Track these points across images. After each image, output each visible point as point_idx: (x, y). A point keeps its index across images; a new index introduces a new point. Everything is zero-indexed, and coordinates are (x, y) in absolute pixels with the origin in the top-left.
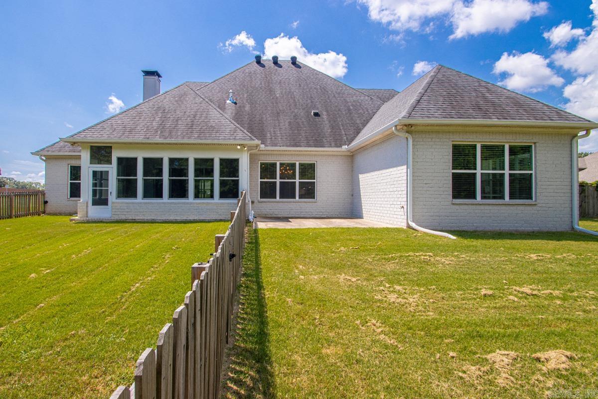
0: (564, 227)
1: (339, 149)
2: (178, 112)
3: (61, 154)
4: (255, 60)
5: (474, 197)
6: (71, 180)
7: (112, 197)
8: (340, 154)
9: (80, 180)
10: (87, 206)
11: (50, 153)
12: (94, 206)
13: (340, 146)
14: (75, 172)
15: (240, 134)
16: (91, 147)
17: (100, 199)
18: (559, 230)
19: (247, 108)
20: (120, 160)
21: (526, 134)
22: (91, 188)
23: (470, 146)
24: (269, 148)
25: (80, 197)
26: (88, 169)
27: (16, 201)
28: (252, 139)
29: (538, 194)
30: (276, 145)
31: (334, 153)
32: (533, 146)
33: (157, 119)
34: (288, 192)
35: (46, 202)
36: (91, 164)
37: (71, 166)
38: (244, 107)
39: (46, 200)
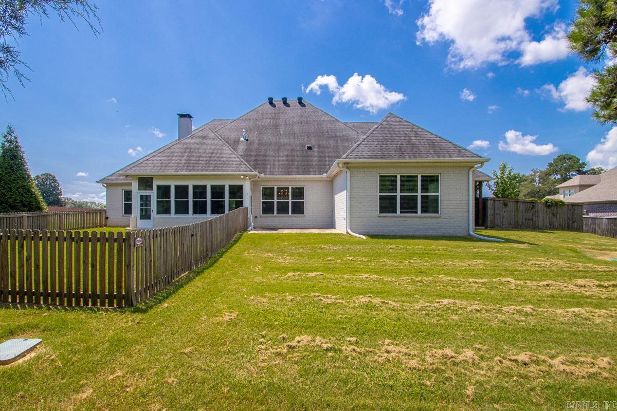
0: (463, 233)
1: (321, 176)
2: (200, 151)
3: (117, 182)
4: (268, 101)
5: (395, 212)
6: (125, 201)
7: (154, 214)
8: (321, 179)
9: (131, 201)
10: (137, 220)
11: (110, 182)
12: (141, 220)
13: (322, 174)
14: (128, 195)
15: (243, 167)
16: (139, 178)
17: (145, 215)
18: (458, 235)
19: (256, 143)
20: (159, 187)
21: (433, 167)
22: (139, 207)
23: (393, 176)
24: (268, 176)
25: (131, 214)
26: (136, 193)
27: (87, 217)
28: (252, 171)
29: (442, 210)
30: (273, 174)
31: (318, 179)
32: (439, 176)
33: (185, 157)
34: (283, 209)
35: (107, 218)
36: (139, 189)
37: (125, 191)
38: (253, 143)
39: (107, 216)
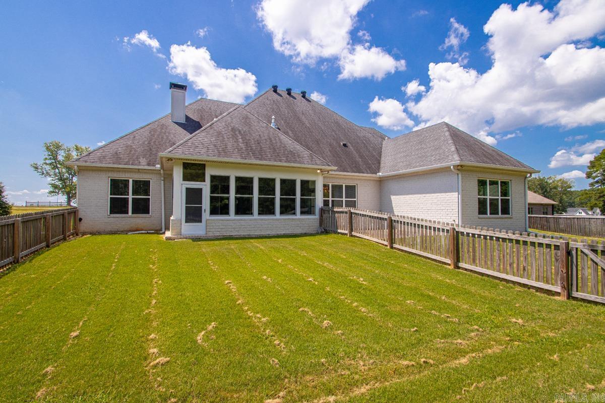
1: (374, 175)
5: (487, 213)
6: (111, 195)
7: (206, 215)
10: (181, 224)
12: (188, 224)
16: (184, 163)
17: (193, 215)
20: (213, 178)
21: (507, 174)
22: (184, 206)
23: (484, 180)
26: (181, 186)
29: (512, 212)
31: (370, 178)
32: (510, 182)
35: (80, 219)
36: (184, 180)
37: (111, 180)
39: (78, 217)
